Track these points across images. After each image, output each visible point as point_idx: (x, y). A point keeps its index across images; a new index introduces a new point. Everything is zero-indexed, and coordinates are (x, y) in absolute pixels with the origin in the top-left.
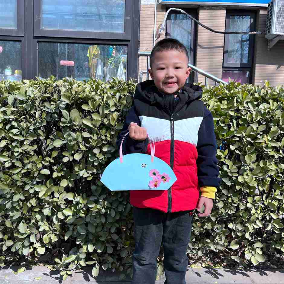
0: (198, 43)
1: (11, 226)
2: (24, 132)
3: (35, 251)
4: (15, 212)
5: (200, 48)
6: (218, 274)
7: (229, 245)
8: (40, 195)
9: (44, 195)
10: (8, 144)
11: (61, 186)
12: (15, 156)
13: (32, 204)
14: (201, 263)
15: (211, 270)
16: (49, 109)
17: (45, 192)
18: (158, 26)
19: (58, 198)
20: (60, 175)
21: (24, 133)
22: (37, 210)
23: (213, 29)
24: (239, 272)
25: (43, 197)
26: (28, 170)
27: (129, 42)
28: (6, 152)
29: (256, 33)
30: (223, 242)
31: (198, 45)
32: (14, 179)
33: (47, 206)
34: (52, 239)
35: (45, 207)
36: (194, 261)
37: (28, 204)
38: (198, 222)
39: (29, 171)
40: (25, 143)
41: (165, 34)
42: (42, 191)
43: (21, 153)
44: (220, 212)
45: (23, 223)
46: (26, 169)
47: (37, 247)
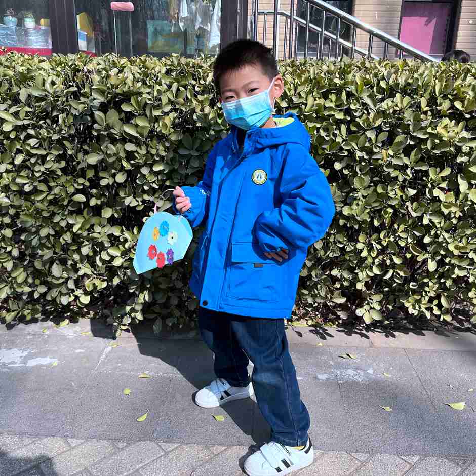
1: (43, 268)
3: (78, 301)
4: (46, 251)
6: (327, 335)
8: (75, 229)
9: (80, 229)
10: (24, 161)
11: (103, 216)
12: (36, 176)
13: (66, 240)
15: (318, 329)
16: (76, 109)
17: (80, 225)
19: (99, 233)
20: (99, 202)
21: (45, 144)
22: (75, 248)
24: (356, 333)
25: (79, 232)
26: (55, 196)
32: (38, 208)
33: (86, 243)
34: (97, 286)
35: (84, 244)
37: (61, 240)
39: (57, 197)
40: (48, 159)
42: (77, 224)
43: (43, 173)
44: (319, 255)
45: (57, 264)
46: (53, 195)
47: (79, 295)
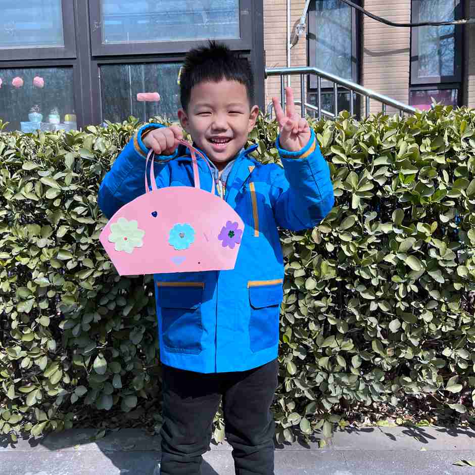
0: (365, 47)
1: (83, 364)
2: (94, 210)
5: (367, 55)
6: (426, 437)
7: (445, 386)
9: (132, 312)
10: (69, 232)
12: (81, 249)
14: (394, 418)
17: (132, 307)
18: (295, 22)
21: (94, 212)
23: (390, 20)
24: (461, 432)
26: (104, 272)
27: (249, 53)
28: (68, 245)
29: (465, 21)
30: (434, 380)
31: (364, 50)
32: (82, 288)
36: (381, 416)
37: (107, 327)
38: (388, 349)
40: (96, 229)
41: (307, 36)
42: (128, 306)
43: (91, 245)
44: (427, 330)
45: (101, 358)
46: (101, 271)
